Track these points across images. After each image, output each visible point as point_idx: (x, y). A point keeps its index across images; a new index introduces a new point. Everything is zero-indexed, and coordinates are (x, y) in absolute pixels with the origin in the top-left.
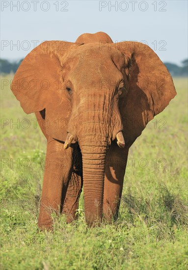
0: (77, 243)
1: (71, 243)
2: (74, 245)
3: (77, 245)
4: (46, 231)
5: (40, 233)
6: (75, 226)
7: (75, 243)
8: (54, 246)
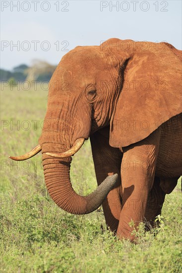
0: (155, 251)
1: (149, 251)
2: (152, 254)
3: (156, 254)
4: (124, 240)
5: (118, 241)
6: (153, 234)
7: (153, 251)
8: (132, 255)
